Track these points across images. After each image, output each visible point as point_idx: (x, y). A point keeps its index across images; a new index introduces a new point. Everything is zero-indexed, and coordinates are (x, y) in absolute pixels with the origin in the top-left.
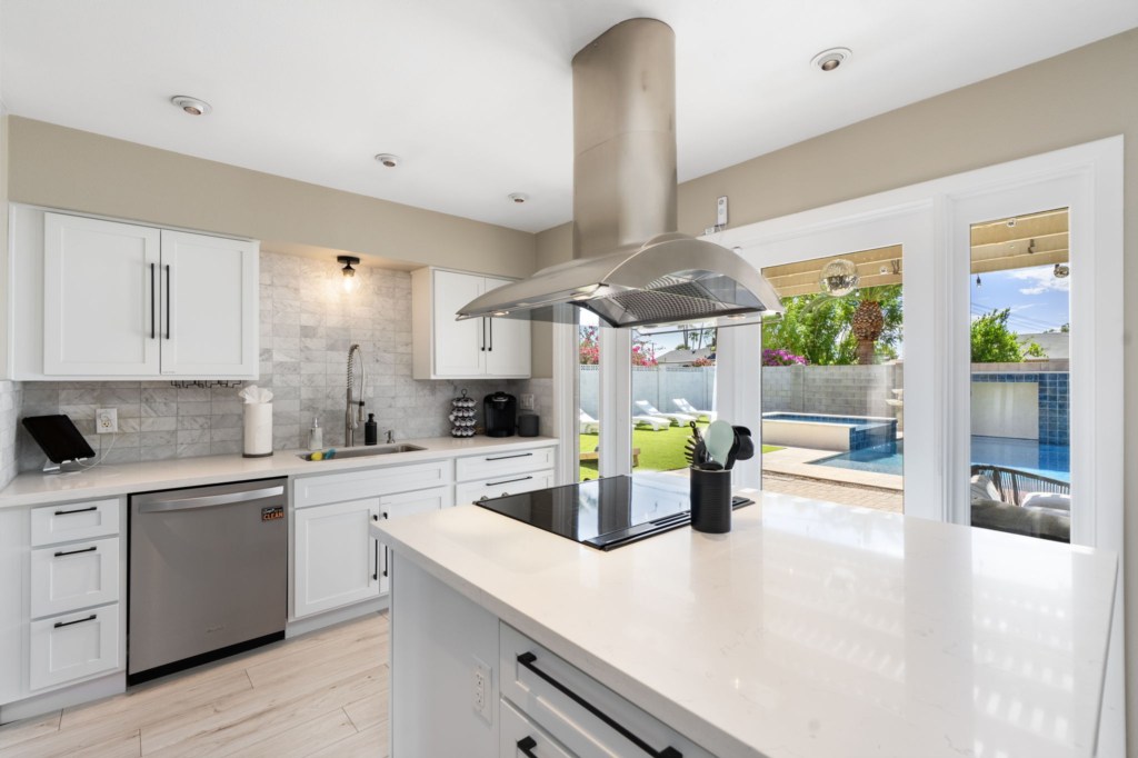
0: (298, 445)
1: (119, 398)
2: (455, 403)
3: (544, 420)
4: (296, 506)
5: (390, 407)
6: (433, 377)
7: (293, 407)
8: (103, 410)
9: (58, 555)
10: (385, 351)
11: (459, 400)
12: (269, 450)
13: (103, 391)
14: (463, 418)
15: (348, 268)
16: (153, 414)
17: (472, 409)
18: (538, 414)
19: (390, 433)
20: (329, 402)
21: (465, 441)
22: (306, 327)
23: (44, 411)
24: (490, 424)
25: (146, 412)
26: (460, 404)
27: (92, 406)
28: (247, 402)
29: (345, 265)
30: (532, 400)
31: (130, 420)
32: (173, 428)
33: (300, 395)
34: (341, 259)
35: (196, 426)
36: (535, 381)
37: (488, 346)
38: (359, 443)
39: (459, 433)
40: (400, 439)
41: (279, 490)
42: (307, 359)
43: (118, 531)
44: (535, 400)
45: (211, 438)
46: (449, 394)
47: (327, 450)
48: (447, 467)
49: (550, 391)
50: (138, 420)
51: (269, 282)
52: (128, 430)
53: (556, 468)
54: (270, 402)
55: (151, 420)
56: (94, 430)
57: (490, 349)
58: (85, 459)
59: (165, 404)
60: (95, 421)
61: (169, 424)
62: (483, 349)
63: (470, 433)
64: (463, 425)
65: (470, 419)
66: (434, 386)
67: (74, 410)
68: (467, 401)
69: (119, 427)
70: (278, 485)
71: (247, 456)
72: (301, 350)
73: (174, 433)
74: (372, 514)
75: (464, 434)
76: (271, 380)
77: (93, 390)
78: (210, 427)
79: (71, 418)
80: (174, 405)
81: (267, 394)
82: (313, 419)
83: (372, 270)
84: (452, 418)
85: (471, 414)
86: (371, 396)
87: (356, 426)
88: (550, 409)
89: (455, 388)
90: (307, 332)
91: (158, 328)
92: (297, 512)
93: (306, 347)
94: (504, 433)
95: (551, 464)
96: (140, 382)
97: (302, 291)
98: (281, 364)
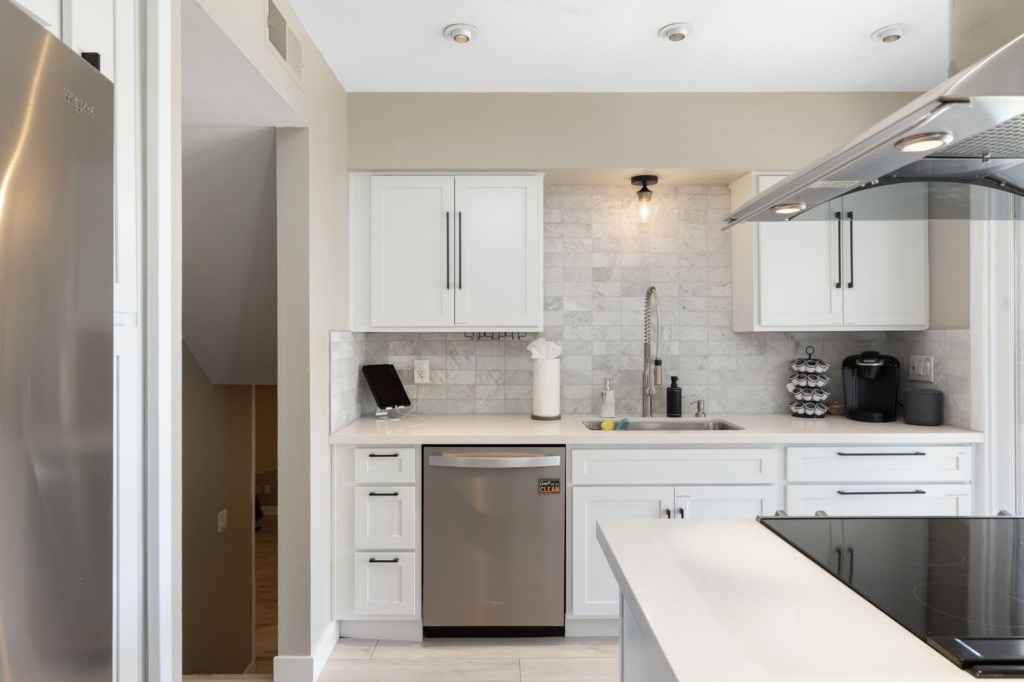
0: (589, 410)
1: (431, 349)
2: (794, 367)
3: (955, 401)
4: (574, 482)
5: (701, 368)
6: (757, 328)
7: (582, 364)
8: (418, 362)
9: (372, 494)
10: (694, 295)
11: (801, 362)
12: (556, 413)
13: (419, 342)
14: (808, 389)
15: (645, 190)
16: (457, 368)
17: (822, 376)
18: (942, 388)
19: (699, 404)
20: (625, 359)
21: (810, 422)
22: (598, 268)
23: (379, 362)
24: (853, 401)
25: (450, 363)
26: (803, 368)
27: (412, 357)
28: (533, 357)
29: (640, 187)
30: (930, 365)
31: (439, 372)
32: (472, 382)
33: (592, 351)
34: (636, 179)
35: (492, 382)
36: (935, 334)
37: (846, 279)
38: (661, 413)
39: (801, 411)
40: (714, 412)
41: (555, 461)
42: (600, 307)
43: (414, 481)
44: (936, 366)
45: (506, 395)
46: (786, 353)
47: (619, 419)
48: (771, 457)
49: (965, 351)
50: (444, 372)
51: (559, 220)
52: (438, 382)
53: (977, 482)
54: (558, 358)
55: (455, 373)
56: (412, 381)
57: (851, 285)
58: (402, 407)
59: (466, 357)
60: (413, 372)
61: (468, 378)
62: (838, 285)
63: (819, 412)
64: (808, 398)
65: (819, 390)
66: (763, 341)
67: (399, 361)
68: (813, 364)
69: (431, 379)
70: (555, 455)
71: (535, 418)
72: (594, 297)
73: (473, 387)
74: (664, 507)
75: (810, 412)
76: (561, 333)
77: (412, 341)
78: (504, 383)
79: (397, 368)
80: (473, 358)
81: (556, 349)
82: (606, 380)
83: (676, 190)
84: (791, 388)
85: (821, 383)
86: (677, 353)
87: (654, 391)
88: (964, 381)
89: (797, 345)
90: (600, 275)
91: (453, 279)
92: (575, 489)
93: (599, 293)
94: (877, 415)
95: (966, 473)
96: (445, 334)
97: (594, 226)
98: (572, 314)
